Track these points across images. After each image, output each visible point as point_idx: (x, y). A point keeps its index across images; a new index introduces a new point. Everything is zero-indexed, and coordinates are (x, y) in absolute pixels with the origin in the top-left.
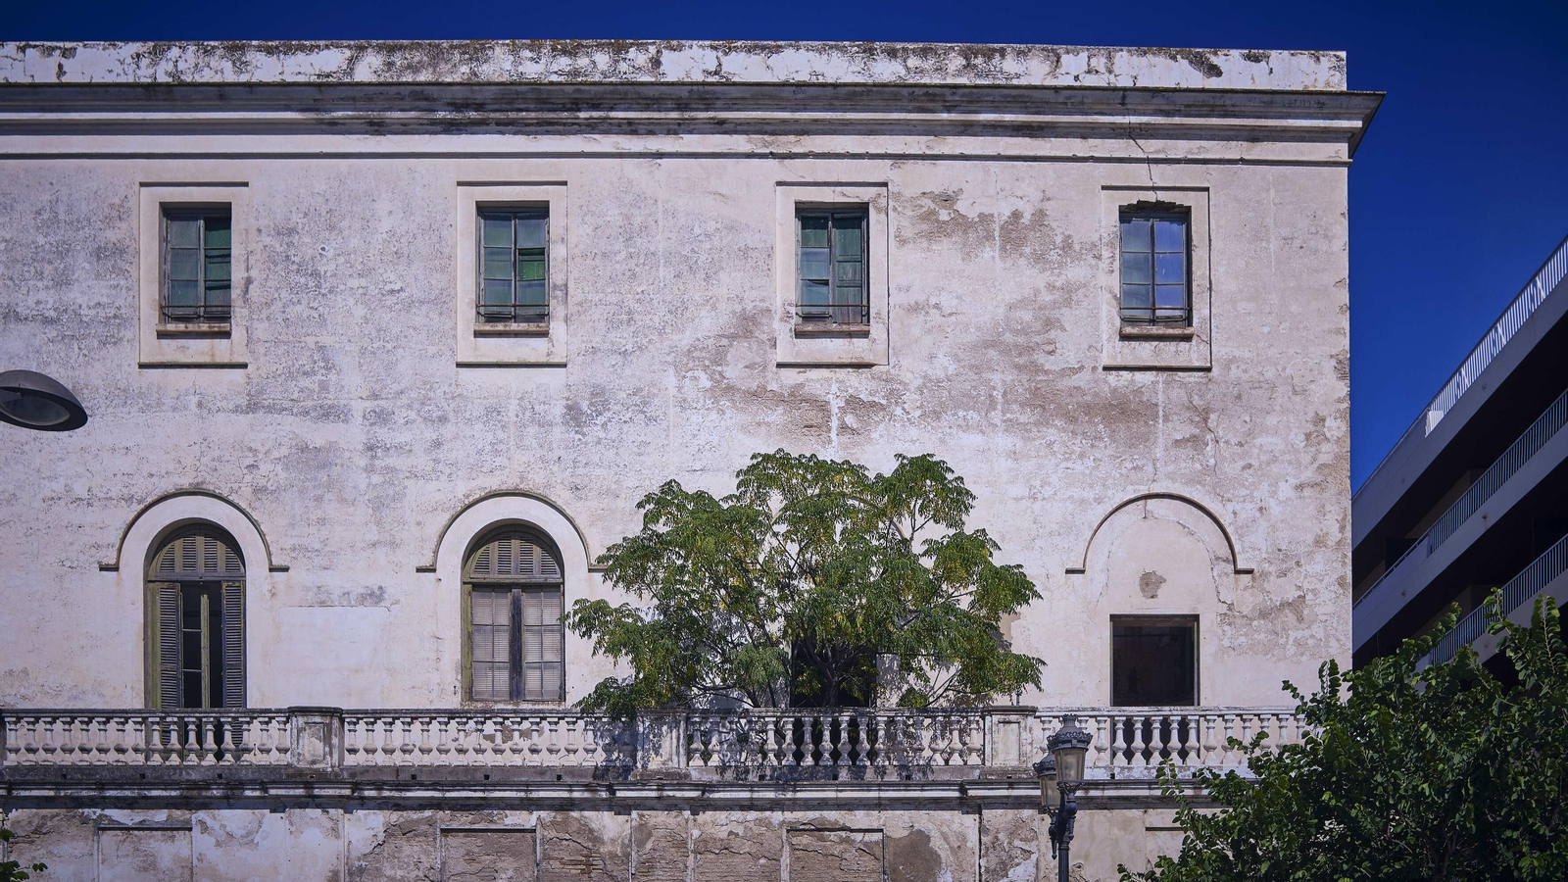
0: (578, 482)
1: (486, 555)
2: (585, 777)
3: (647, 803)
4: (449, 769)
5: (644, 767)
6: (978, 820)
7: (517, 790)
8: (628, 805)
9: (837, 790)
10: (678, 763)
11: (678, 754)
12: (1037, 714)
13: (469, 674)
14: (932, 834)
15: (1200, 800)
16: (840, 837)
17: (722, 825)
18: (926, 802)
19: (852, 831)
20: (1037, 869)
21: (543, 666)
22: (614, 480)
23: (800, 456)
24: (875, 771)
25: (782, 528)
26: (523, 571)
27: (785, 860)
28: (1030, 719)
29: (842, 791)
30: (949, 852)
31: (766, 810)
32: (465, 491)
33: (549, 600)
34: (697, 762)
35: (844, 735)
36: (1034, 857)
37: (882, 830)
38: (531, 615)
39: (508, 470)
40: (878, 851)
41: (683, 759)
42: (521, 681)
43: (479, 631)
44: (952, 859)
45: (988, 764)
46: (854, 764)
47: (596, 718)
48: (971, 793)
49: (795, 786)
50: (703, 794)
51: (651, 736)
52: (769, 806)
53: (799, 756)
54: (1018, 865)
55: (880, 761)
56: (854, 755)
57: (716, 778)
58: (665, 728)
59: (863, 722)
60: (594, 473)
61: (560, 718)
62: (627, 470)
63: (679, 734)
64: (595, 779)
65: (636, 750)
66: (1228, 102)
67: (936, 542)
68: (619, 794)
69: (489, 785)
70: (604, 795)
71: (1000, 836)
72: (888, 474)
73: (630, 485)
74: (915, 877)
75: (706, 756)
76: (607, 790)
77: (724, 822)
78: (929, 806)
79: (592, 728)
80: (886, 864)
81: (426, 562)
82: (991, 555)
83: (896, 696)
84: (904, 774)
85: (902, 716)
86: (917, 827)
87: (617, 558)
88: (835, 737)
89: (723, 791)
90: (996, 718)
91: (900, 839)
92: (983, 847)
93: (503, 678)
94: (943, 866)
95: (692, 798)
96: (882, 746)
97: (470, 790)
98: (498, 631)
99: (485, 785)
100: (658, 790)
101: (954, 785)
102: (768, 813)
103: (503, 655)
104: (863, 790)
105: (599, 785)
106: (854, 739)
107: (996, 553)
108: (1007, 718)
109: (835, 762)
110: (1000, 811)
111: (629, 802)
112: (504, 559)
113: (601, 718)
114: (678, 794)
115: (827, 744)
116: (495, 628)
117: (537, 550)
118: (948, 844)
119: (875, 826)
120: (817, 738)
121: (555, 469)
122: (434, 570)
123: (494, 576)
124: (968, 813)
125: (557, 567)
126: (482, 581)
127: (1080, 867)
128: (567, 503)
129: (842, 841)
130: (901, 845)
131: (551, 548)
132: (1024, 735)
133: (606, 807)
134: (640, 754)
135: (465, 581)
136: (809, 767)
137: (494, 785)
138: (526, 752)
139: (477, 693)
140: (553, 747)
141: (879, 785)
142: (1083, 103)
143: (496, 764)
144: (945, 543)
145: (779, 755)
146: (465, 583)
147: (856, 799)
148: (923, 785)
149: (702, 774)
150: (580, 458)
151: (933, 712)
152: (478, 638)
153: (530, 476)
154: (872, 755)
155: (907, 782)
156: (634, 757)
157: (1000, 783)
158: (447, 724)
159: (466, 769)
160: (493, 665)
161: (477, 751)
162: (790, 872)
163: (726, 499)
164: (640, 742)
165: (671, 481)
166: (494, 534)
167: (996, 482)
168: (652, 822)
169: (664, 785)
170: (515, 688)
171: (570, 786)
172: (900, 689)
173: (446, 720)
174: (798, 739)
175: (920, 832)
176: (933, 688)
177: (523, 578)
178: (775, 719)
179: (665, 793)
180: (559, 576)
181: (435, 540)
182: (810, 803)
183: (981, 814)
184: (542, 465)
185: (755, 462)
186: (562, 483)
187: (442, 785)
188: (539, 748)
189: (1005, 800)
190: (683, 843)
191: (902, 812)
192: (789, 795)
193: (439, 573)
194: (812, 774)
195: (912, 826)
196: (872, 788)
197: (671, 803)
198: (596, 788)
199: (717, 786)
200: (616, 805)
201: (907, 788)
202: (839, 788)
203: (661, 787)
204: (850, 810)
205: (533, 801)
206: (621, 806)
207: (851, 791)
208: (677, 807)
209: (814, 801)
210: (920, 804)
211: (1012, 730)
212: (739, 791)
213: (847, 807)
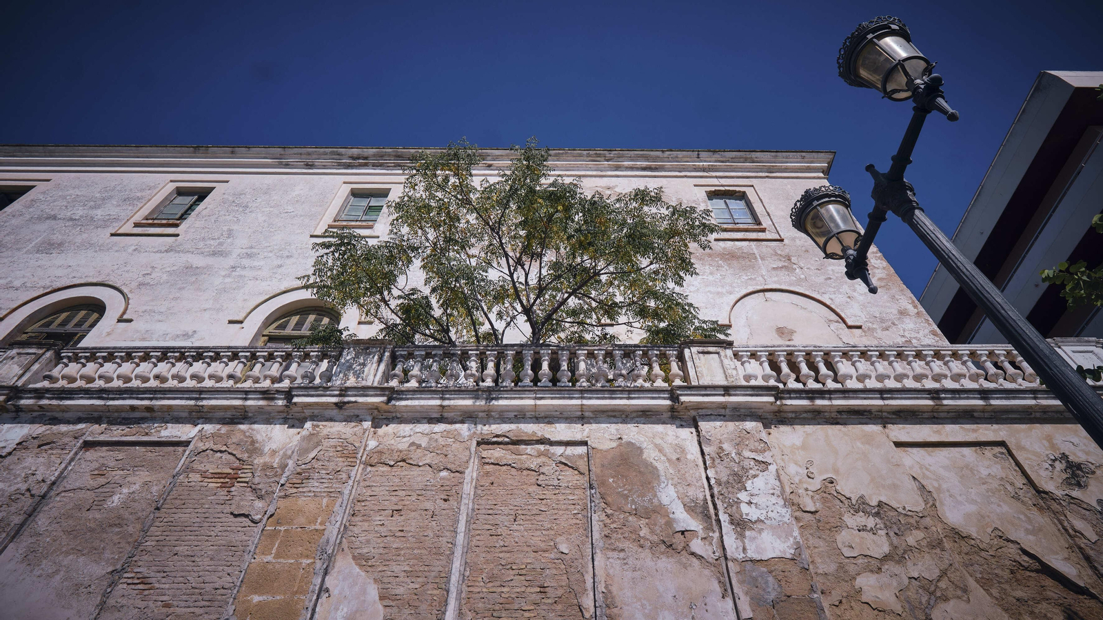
6: (695, 433)
7: (187, 398)
8: (303, 414)
9: (535, 398)
12: (735, 349)
14: (644, 445)
15: (942, 415)
16: (538, 451)
17: (404, 437)
18: (634, 414)
19: (552, 443)
20: (780, 480)
27: (471, 472)
28: (729, 351)
29: (541, 398)
30: (667, 464)
31: (456, 423)
35: (545, 368)
36: (772, 468)
37: (585, 443)
40: (582, 465)
44: (671, 471)
47: (305, 353)
48: (684, 400)
49: (490, 393)
50: (389, 400)
52: (461, 418)
54: (755, 476)
56: (555, 379)
66: (753, 156)
68: (296, 400)
69: (160, 393)
70: (280, 403)
71: (725, 446)
74: (630, 491)
77: (407, 433)
78: (637, 419)
80: (593, 477)
86: (625, 438)
88: (536, 369)
89: (411, 399)
90: (694, 350)
91: (607, 451)
92: (707, 457)
94: (663, 479)
95: (375, 406)
97: (137, 399)
100: (340, 395)
101: (663, 392)
102: (458, 426)
104: (564, 398)
105: (279, 392)
106: (555, 369)
108: (706, 349)
109: (535, 385)
110: (718, 424)
111: (306, 410)
114: (361, 401)
115: (527, 372)
118: (665, 456)
119: (578, 437)
124: (682, 426)
127: (832, 483)
129: (540, 454)
130: (609, 457)
132: (726, 362)
133: (281, 421)
141: (581, 392)
142: (677, 157)
147: (556, 410)
148: (630, 392)
155: (611, 387)
162: (476, 488)
168: (325, 432)
169: (347, 390)
171: (246, 393)
175: (630, 444)
179: (347, 400)
182: (506, 415)
183: (696, 427)
190: (353, 455)
191: (608, 425)
195: (620, 438)
196: (575, 396)
197: (352, 414)
198: (273, 396)
199: (407, 393)
200: (290, 415)
201: (613, 396)
202: (537, 396)
203: (343, 393)
204: (549, 423)
205: (203, 414)
206: (297, 420)
207: (552, 398)
208: (358, 416)
209: (510, 413)
210: (627, 416)
211: (713, 359)
212: (429, 399)
213: (546, 420)
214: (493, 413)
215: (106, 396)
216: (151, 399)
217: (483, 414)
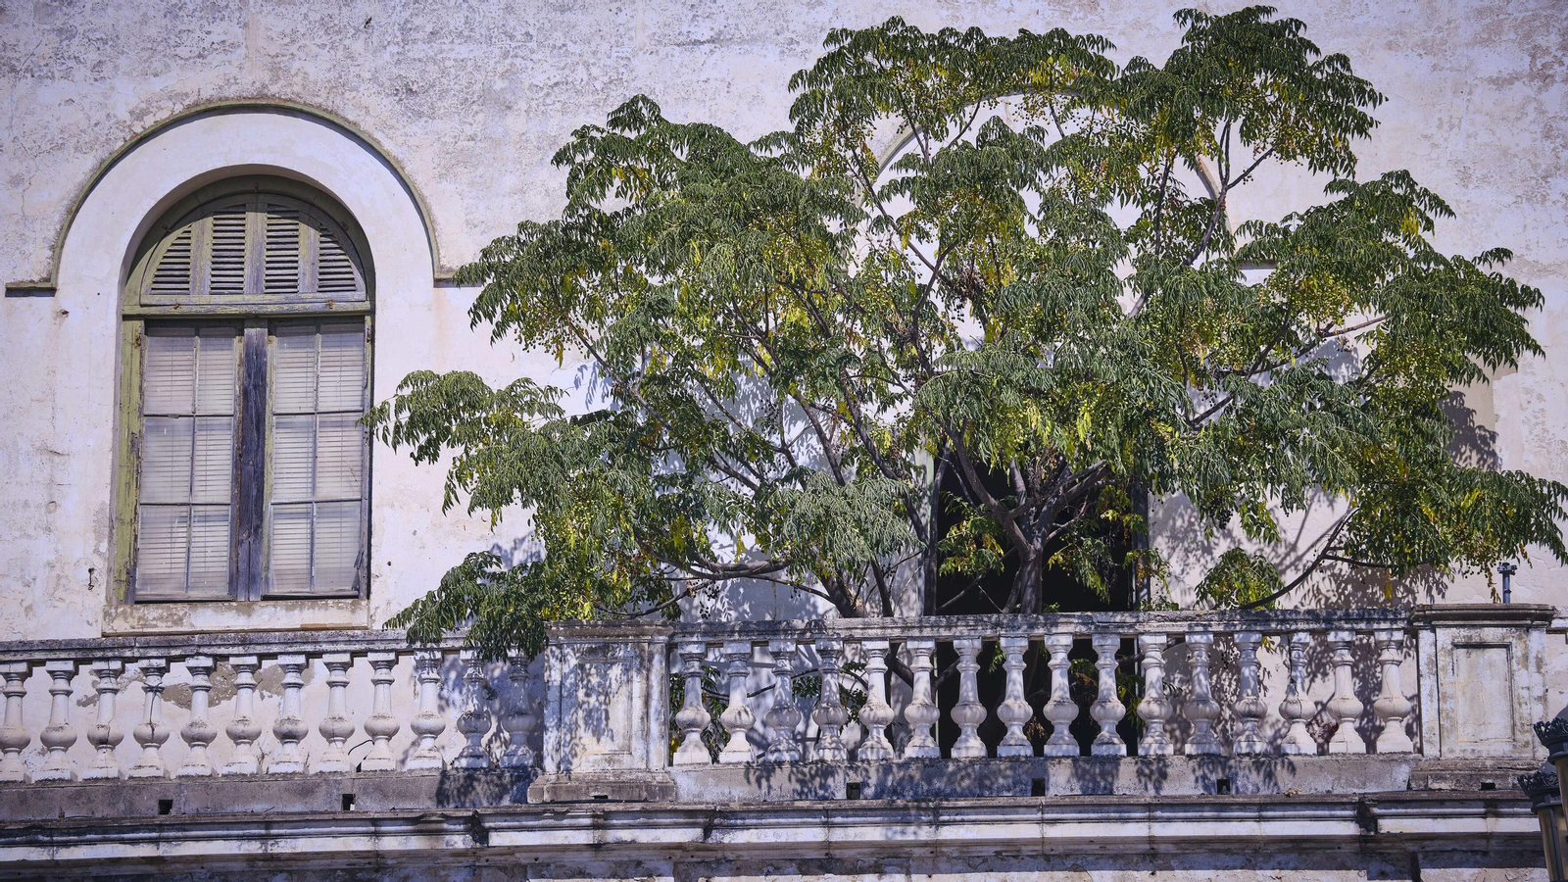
0: (413, 75)
1: (183, 249)
2: (415, 797)
3: (569, 859)
4: (70, 790)
5: (564, 766)
7: (240, 838)
8: (518, 865)
9: (1042, 821)
10: (646, 758)
11: (646, 734)
12: (1556, 624)
13: (128, 536)
18: (1273, 848)
21: (313, 509)
22: (500, 69)
23: (942, 32)
24: (1140, 773)
25: (900, 206)
26: (273, 285)
28: (1537, 639)
29: (1055, 821)
31: (862, 872)
32: (134, 102)
33: (334, 352)
34: (693, 752)
35: (1059, 682)
38: (288, 388)
39: (242, 51)
41: (658, 748)
42: (258, 551)
43: (158, 429)
45: (1430, 751)
46: (1085, 750)
47: (445, 651)
48: (1388, 826)
49: (937, 811)
50: (707, 833)
51: (581, 694)
52: (872, 860)
53: (947, 733)
55: (1150, 745)
56: (1085, 730)
57: (738, 792)
58: (616, 671)
59: (1107, 650)
60: (452, 55)
61: (354, 654)
62: (533, 45)
63: (649, 687)
64: (440, 802)
65: (542, 728)
67: (1274, 229)
68: (497, 840)
69: (172, 827)
70: (460, 842)
72: (1159, 60)
73: (540, 79)
75: (716, 738)
76: (466, 831)
78: (1280, 858)
79: (434, 675)
81: (31, 271)
82: (1429, 225)
83: (1198, 568)
84: (1214, 778)
85: (1206, 632)
87: (502, 270)
88: (1037, 686)
89: (756, 827)
90: (1446, 636)
93: (214, 541)
95: (680, 846)
96: (1155, 708)
97: (123, 841)
98: (207, 428)
99: (161, 827)
100: (595, 827)
101: (1342, 805)
102: (867, 877)
103: (217, 485)
104: (1108, 820)
105: (447, 818)
106: (1084, 691)
107: (1440, 221)
108: (1476, 635)
109: (1038, 751)
110: (1468, 872)
111: (524, 858)
112: (227, 259)
113: (457, 651)
114: (645, 836)
115: (1016, 705)
116: (197, 421)
117: (309, 238)
120: (992, 688)
121: (358, 46)
122: (52, 291)
123: (200, 299)
125: (357, 275)
126: (171, 311)
128: (385, 126)
131: (344, 228)
132: (1523, 678)
133: (465, 872)
134: (550, 739)
135: (128, 311)
136: (972, 762)
137: (182, 827)
138: (268, 740)
139: (148, 581)
140: (337, 726)
141: (1149, 807)
143: (191, 771)
144: (1292, 229)
145: (896, 732)
146: (126, 318)
147: (1091, 841)
148: (1262, 806)
149: (706, 785)
150: (417, 21)
151: (1284, 621)
152: (153, 447)
153: (296, 65)
154: (1132, 729)
155: (1220, 797)
156: (535, 742)
157: (1462, 802)
158: (69, 676)
159: (114, 787)
160: (189, 511)
161: (144, 741)
163: (764, 143)
164: (553, 706)
165: (635, 100)
166: (202, 199)
167: (1444, 42)
169: (607, 815)
170: (243, 566)
171: (375, 822)
172: (1208, 550)
173: (69, 666)
174: (946, 690)
176: (1293, 547)
177: (273, 303)
178: (886, 645)
179: (612, 836)
180: (361, 294)
181: (57, 217)
182: (975, 851)
184: (325, 39)
185: (833, 48)
186: (374, 79)
187: (51, 832)
188: (300, 727)
189: (1481, 844)
192: (925, 834)
193: (65, 297)
194: (980, 780)
196: (1133, 815)
197: (626, 859)
198: (438, 826)
199: (744, 815)
200: (483, 859)
201: (1224, 814)
202: (1047, 816)
203: (601, 821)
204: (1076, 868)
205: (281, 864)
206: (500, 868)
207: (1080, 821)
208: (639, 863)
209: (985, 848)
210: (1256, 851)
211: (1491, 665)
212: (797, 826)
213: (1069, 863)
214: (944, 849)
215: (47, 839)
216: (155, 841)
217: (923, 850)
